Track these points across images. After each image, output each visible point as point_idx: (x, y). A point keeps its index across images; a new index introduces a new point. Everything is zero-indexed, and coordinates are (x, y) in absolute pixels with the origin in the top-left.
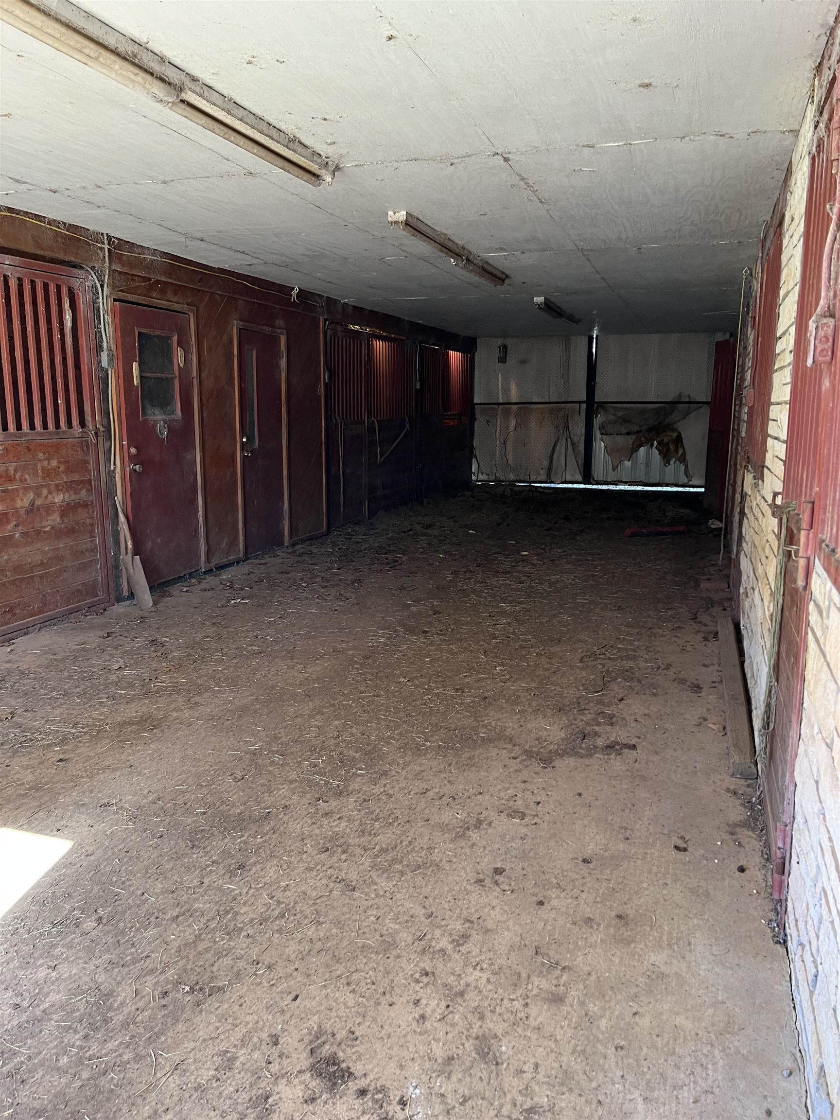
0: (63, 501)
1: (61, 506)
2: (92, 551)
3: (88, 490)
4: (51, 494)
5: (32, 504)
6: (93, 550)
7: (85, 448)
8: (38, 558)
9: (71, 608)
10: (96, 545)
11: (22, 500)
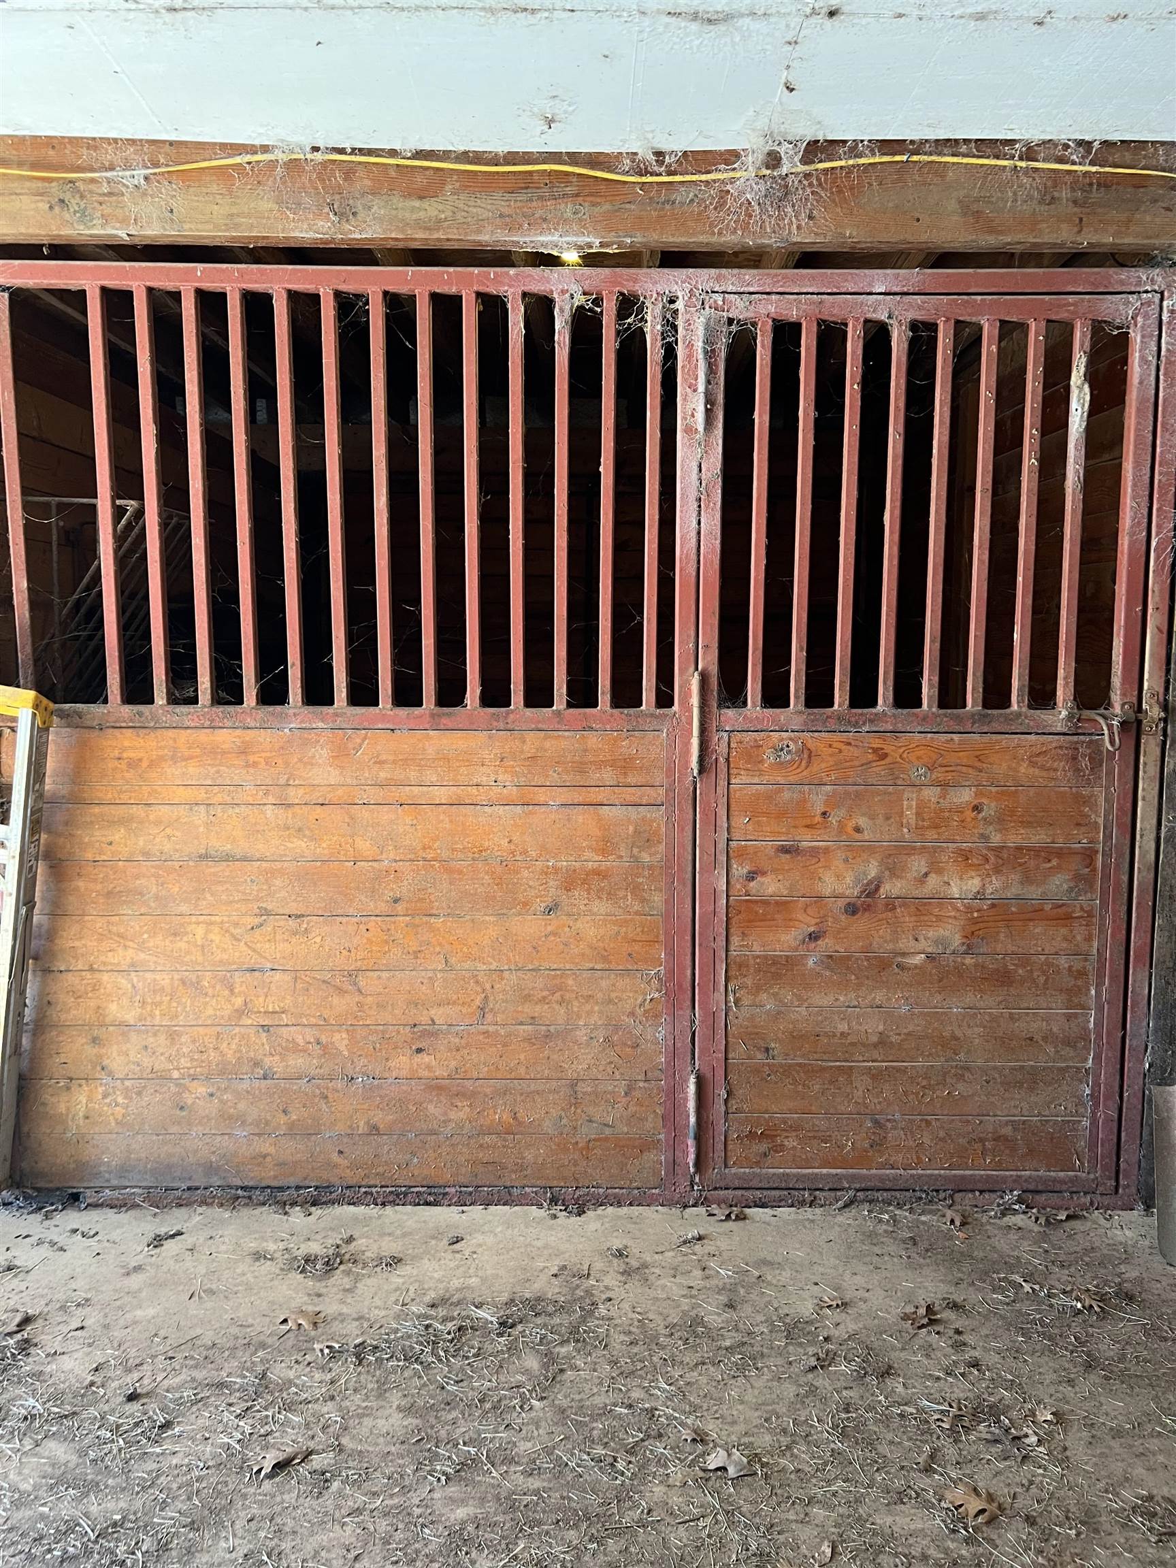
0: (979, 896)
1: (969, 909)
2: (1069, 1042)
3: (1077, 877)
4: (940, 871)
5: (871, 890)
6: (1076, 1041)
7: (1085, 763)
8: (873, 1026)
9: (963, 1177)
10: (1086, 1029)
11: (839, 877)
